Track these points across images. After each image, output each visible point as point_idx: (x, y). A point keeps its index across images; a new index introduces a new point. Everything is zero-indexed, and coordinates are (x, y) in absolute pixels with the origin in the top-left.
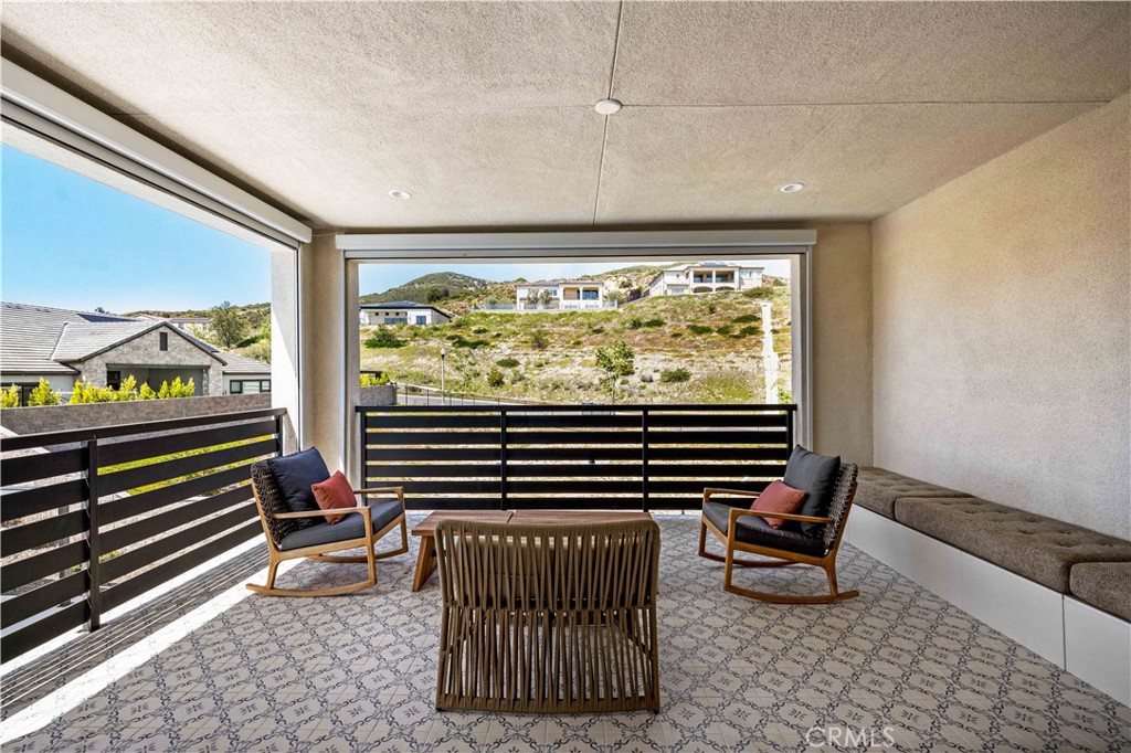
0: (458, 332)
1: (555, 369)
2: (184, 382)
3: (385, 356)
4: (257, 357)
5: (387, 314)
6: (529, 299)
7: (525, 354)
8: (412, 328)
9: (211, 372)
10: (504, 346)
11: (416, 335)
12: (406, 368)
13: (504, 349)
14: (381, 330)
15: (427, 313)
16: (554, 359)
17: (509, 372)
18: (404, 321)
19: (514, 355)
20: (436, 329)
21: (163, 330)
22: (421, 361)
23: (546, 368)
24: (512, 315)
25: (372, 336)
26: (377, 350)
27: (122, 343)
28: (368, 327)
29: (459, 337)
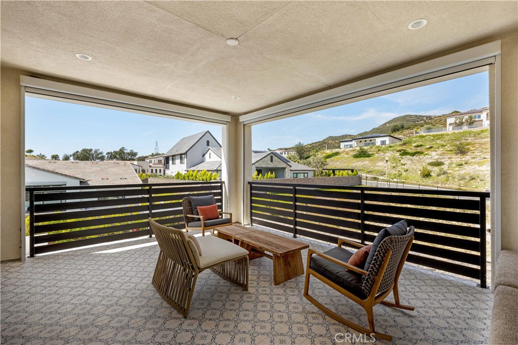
0: (404, 148)
1: (473, 167)
2: (272, 173)
3: (362, 162)
4: (304, 164)
5: (366, 141)
6: (456, 123)
7: (449, 158)
8: (377, 147)
9: (286, 169)
10: (434, 154)
11: (379, 150)
12: (372, 168)
13: (434, 156)
14: (361, 149)
15: (387, 139)
16: (473, 160)
17: (436, 169)
18: (374, 144)
19: (441, 159)
20: (391, 147)
21: (271, 155)
22: (381, 164)
23: (466, 167)
24: (442, 135)
25: (356, 153)
26: (359, 159)
27: (260, 160)
28: (355, 148)
29: (404, 150)
